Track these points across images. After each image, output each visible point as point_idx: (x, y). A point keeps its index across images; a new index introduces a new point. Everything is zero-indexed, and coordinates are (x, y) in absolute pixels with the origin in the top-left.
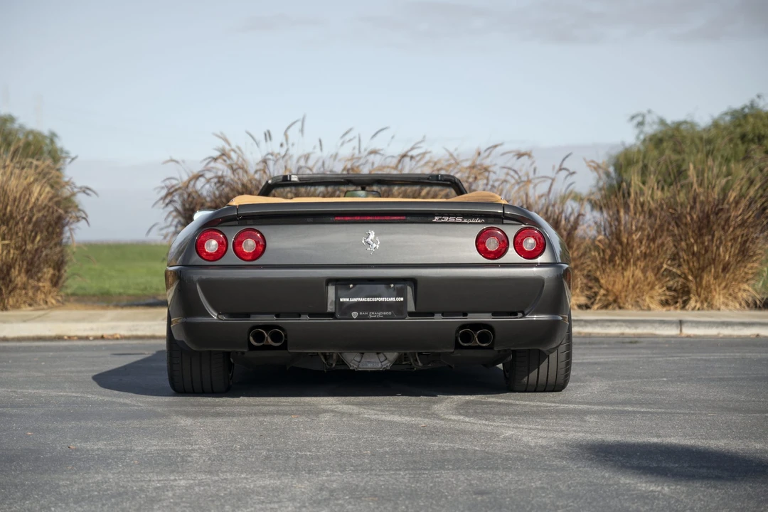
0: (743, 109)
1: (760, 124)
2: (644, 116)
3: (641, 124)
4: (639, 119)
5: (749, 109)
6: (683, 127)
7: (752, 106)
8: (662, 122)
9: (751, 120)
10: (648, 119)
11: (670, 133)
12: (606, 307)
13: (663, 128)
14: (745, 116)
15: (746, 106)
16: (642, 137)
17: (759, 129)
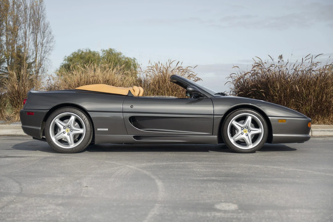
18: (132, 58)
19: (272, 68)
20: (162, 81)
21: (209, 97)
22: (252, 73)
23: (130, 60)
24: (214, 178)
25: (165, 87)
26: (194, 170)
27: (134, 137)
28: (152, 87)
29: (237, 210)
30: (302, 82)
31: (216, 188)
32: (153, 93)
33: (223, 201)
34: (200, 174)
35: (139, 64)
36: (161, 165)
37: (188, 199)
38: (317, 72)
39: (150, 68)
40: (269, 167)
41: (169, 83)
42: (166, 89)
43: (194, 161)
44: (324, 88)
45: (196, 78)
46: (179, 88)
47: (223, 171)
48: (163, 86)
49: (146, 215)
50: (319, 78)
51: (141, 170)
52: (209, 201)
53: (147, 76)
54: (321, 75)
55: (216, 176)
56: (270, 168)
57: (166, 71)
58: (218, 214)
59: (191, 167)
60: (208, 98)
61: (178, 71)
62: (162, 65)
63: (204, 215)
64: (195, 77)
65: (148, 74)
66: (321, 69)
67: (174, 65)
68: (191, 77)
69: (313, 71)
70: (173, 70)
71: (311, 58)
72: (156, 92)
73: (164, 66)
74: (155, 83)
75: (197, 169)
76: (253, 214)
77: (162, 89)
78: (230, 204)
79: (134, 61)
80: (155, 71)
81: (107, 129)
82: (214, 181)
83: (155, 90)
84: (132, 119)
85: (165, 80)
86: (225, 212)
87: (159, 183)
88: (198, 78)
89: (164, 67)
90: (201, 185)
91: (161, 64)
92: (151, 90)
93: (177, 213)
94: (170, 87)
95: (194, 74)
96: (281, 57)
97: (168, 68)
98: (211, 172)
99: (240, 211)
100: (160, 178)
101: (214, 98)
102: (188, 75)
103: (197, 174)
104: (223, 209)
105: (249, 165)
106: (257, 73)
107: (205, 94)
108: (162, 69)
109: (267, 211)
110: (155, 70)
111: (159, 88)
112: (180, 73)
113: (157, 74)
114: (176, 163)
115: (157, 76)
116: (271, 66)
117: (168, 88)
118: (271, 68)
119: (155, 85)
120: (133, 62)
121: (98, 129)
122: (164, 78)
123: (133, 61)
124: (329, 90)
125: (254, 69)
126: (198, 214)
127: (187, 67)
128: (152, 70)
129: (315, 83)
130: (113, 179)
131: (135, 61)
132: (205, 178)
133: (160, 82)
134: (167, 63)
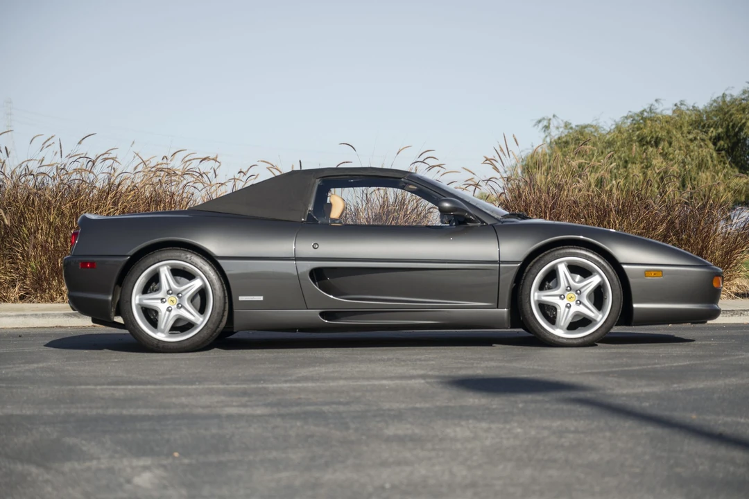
0: (642, 113)
1: (657, 127)
2: (549, 120)
3: (547, 127)
4: (545, 123)
5: (648, 113)
6: (587, 131)
7: (651, 111)
8: (567, 125)
9: (649, 123)
10: (554, 123)
11: (573, 136)
13: (566, 132)
14: (644, 119)
15: (644, 110)
16: (548, 140)
17: (656, 132)
21: (489, 224)
27: (322, 314)
60: (487, 224)
81: (261, 298)
84: (318, 275)
101: (500, 224)
107: (480, 217)
121: (242, 298)
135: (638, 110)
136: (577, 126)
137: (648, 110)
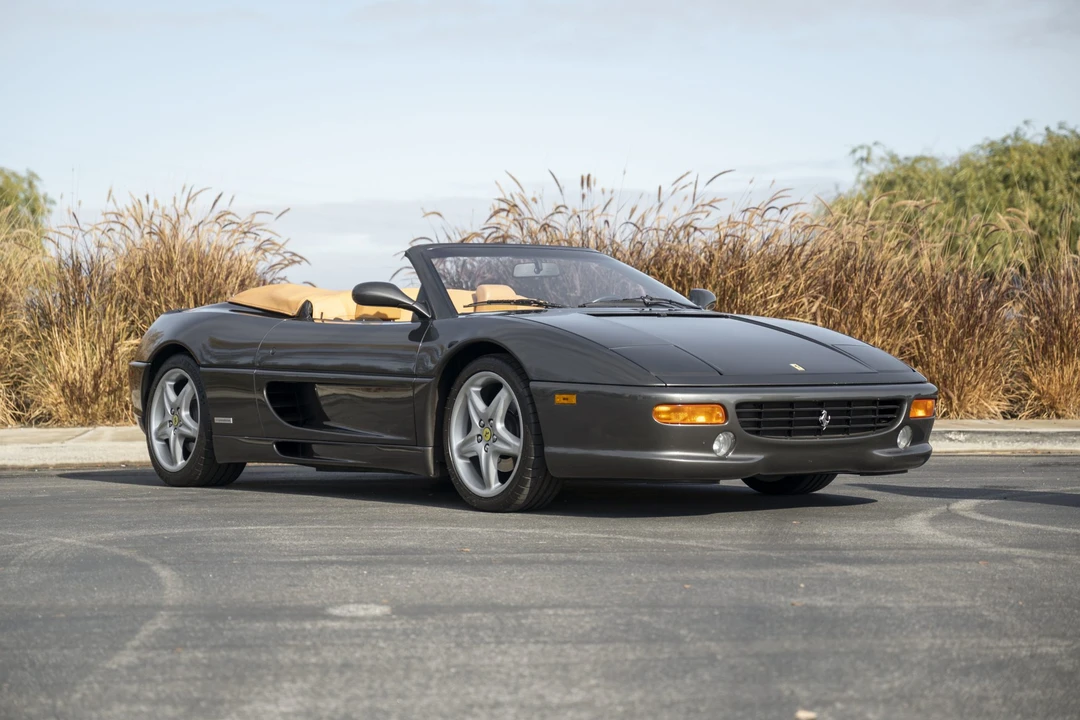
0: (1004, 140)
1: (1028, 161)
2: (869, 149)
3: (864, 160)
4: (863, 153)
5: (1012, 140)
6: (920, 165)
7: (1017, 137)
8: (894, 158)
9: (1016, 156)
10: (875, 154)
11: (902, 173)
12: (1037, 415)
13: (891, 166)
14: (1007, 150)
15: (1008, 137)
16: (863, 178)
17: (1027, 167)
18: (23, 174)
19: (559, 220)
20: (157, 265)
22: (486, 235)
23: (13, 179)
24: (334, 558)
25: (169, 288)
26: (273, 542)
28: (121, 286)
29: (387, 615)
30: (659, 269)
31: (334, 578)
32: (126, 311)
33: (351, 601)
34: (291, 551)
35: (51, 196)
36: (165, 535)
37: (254, 600)
38: (708, 233)
39: (113, 218)
40: (508, 531)
41: (183, 273)
42: (174, 295)
43: (275, 523)
44: (734, 291)
45: (287, 256)
46: (222, 292)
47: (362, 542)
48: (163, 283)
49: (134, 632)
50: (717, 255)
51: (101, 547)
52: (313, 602)
53: (100, 246)
54: (721, 243)
55: (338, 554)
56: (510, 533)
57: (175, 228)
58: (336, 625)
59: (263, 536)
61: (217, 228)
62: (156, 205)
63: (296, 627)
64: (281, 252)
65: (106, 241)
66: (722, 223)
67: (201, 208)
68: (265, 251)
69: (696, 229)
70: (201, 226)
71: (693, 186)
72: (136, 307)
73: (163, 209)
74: (133, 274)
75: (284, 539)
76: (430, 620)
77: (157, 296)
78: (373, 606)
79: (31, 184)
80: (131, 228)
82: (332, 563)
83: (134, 301)
85: (170, 262)
86: (353, 619)
87: (165, 573)
88: (294, 254)
89: (166, 212)
90: (291, 573)
91: (156, 202)
92: (115, 298)
93: (221, 625)
94: (187, 287)
95: (275, 239)
96: (586, 181)
97: (181, 219)
98: (327, 545)
99: (394, 616)
100: (164, 563)
102: (258, 244)
103: (281, 551)
104: (348, 614)
105: (448, 529)
106: (503, 236)
108: (156, 220)
109: (469, 615)
110: (131, 223)
111: (147, 292)
112: (226, 238)
113: (138, 241)
114: (216, 529)
115: (141, 249)
116: (557, 210)
117: (180, 294)
118: (557, 217)
119: (132, 282)
120: (24, 192)
122: (164, 256)
123: (26, 186)
124: (751, 297)
125: (494, 220)
126: (279, 625)
127: (253, 214)
128: (118, 227)
129: (705, 274)
130: (16, 569)
131: (36, 183)
132: (307, 559)
133: (149, 269)
134: (175, 198)
135: (997, 136)
136: (906, 158)
137: (1013, 136)
